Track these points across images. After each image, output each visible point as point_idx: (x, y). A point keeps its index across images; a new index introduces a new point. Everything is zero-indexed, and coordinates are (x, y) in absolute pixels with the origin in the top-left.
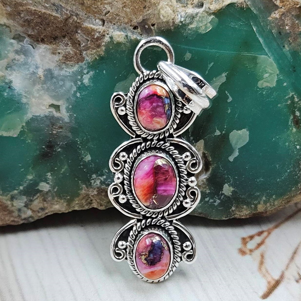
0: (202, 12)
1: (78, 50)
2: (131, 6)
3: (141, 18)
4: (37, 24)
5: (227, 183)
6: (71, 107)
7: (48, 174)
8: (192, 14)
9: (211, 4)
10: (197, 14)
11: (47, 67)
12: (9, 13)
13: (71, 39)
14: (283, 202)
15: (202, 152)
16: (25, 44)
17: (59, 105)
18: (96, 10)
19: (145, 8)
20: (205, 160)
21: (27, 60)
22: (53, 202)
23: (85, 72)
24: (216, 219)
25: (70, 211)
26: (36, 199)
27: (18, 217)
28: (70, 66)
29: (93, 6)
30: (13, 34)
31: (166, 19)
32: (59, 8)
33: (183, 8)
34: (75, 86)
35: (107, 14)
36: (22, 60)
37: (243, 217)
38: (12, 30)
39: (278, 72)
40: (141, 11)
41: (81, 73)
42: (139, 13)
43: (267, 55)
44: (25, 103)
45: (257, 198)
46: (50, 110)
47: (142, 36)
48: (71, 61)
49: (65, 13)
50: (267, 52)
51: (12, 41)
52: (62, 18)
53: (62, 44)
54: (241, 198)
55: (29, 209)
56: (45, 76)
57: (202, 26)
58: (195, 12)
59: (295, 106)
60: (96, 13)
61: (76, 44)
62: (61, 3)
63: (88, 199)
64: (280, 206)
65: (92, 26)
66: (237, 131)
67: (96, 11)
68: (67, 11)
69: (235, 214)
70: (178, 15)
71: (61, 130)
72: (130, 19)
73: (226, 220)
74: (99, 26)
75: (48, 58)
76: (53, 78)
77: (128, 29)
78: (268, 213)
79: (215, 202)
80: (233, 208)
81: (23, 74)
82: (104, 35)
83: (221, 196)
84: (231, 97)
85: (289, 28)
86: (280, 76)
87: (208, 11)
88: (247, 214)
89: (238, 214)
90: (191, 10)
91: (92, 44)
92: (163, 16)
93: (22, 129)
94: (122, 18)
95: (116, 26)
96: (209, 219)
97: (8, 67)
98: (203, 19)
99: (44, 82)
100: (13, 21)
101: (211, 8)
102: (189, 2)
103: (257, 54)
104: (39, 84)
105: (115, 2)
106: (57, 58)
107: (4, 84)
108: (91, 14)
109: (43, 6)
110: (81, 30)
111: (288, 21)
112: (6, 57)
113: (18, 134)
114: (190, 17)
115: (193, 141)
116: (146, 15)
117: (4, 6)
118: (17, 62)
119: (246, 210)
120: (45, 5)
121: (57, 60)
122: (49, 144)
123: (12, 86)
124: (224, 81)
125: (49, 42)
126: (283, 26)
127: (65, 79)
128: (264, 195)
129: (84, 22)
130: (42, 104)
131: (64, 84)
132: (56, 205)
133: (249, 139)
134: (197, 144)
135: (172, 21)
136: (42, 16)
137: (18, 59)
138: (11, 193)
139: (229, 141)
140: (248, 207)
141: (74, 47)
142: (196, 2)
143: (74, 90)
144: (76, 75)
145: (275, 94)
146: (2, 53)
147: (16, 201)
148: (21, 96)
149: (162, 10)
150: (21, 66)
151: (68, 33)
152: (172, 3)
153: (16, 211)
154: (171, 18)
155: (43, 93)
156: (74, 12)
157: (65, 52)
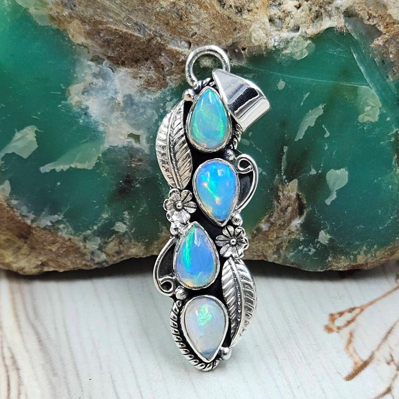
0: (297, 37)
1: (161, 75)
2: (220, 28)
3: (230, 41)
4: (117, 45)
5: (323, 230)
6: (151, 137)
7: (124, 213)
8: (287, 38)
9: (308, 28)
10: (292, 39)
11: (127, 92)
12: (87, 32)
13: (154, 62)
14: (386, 253)
15: (295, 193)
17: (139, 135)
18: (182, 31)
19: (235, 30)
20: (299, 203)
21: (106, 84)
22: (130, 246)
23: (168, 98)
24: (311, 270)
25: (148, 255)
26: (112, 241)
27: (90, 261)
28: (152, 92)
29: (179, 26)
30: (92, 55)
31: (258, 43)
32: (142, 28)
33: (278, 32)
34: (157, 114)
35: (194, 35)
36: (100, 84)
37: (341, 270)
38: (90, 51)
39: (381, 105)
40: (231, 33)
41: (164, 100)
42: (228, 35)
43: (368, 85)
44: (102, 132)
45: (357, 247)
46: (129, 140)
47: (232, 61)
48: (154, 87)
49: (148, 33)
50: (369, 83)
51: (90, 63)
52: (144, 38)
53: (144, 67)
54: (339, 247)
55: (104, 253)
56: (125, 102)
57: (297, 52)
58: (290, 36)
60: (181, 34)
61: (159, 67)
62: (144, 23)
64: (382, 258)
65: (177, 48)
66: (334, 171)
68: (150, 32)
69: (331, 266)
70: (271, 40)
71: (140, 163)
72: (218, 42)
73: (321, 272)
74: (184, 49)
75: (128, 83)
76: (133, 104)
78: (369, 266)
79: (310, 251)
80: (330, 259)
81: (100, 100)
83: (316, 245)
84: (329, 132)
85: (393, 56)
86: (383, 109)
87: (304, 35)
88: (345, 265)
89: (335, 265)
90: (285, 34)
91: (176, 68)
92: (255, 39)
93: (98, 161)
96: (303, 270)
97: (85, 92)
98: (299, 44)
99: (124, 109)
100: (91, 41)
101: (307, 32)
102: (284, 26)
103: (358, 84)
104: (118, 111)
105: (202, 23)
106: (138, 82)
107: (80, 109)
108: (177, 36)
109: (125, 25)
110: (165, 52)
111: (392, 49)
112: (84, 80)
113: (94, 166)
114: (284, 42)
115: (286, 181)
116: (236, 38)
117: (82, 24)
118: (94, 86)
119: (344, 261)
120: (126, 23)
121: (138, 85)
122: (127, 179)
123: (89, 112)
124: (321, 114)
125: (130, 65)
126: (386, 54)
127: (146, 105)
128: (364, 244)
129: (169, 44)
130: (120, 132)
131: (144, 111)
132: (133, 249)
133: (348, 179)
134: (290, 183)
135: (264, 45)
136: (123, 37)
137: (95, 83)
138: (83, 233)
139: (326, 181)
140: (347, 257)
141: (158, 71)
142: (291, 25)
143: (155, 118)
144: (158, 102)
145: (377, 130)
146: (79, 76)
147: (89, 242)
148: (98, 124)
149: (254, 34)
150: (99, 91)
151: (151, 56)
152: (265, 26)
153: (88, 254)
154: (263, 42)
155: (122, 120)
156: (158, 33)
157: (147, 77)
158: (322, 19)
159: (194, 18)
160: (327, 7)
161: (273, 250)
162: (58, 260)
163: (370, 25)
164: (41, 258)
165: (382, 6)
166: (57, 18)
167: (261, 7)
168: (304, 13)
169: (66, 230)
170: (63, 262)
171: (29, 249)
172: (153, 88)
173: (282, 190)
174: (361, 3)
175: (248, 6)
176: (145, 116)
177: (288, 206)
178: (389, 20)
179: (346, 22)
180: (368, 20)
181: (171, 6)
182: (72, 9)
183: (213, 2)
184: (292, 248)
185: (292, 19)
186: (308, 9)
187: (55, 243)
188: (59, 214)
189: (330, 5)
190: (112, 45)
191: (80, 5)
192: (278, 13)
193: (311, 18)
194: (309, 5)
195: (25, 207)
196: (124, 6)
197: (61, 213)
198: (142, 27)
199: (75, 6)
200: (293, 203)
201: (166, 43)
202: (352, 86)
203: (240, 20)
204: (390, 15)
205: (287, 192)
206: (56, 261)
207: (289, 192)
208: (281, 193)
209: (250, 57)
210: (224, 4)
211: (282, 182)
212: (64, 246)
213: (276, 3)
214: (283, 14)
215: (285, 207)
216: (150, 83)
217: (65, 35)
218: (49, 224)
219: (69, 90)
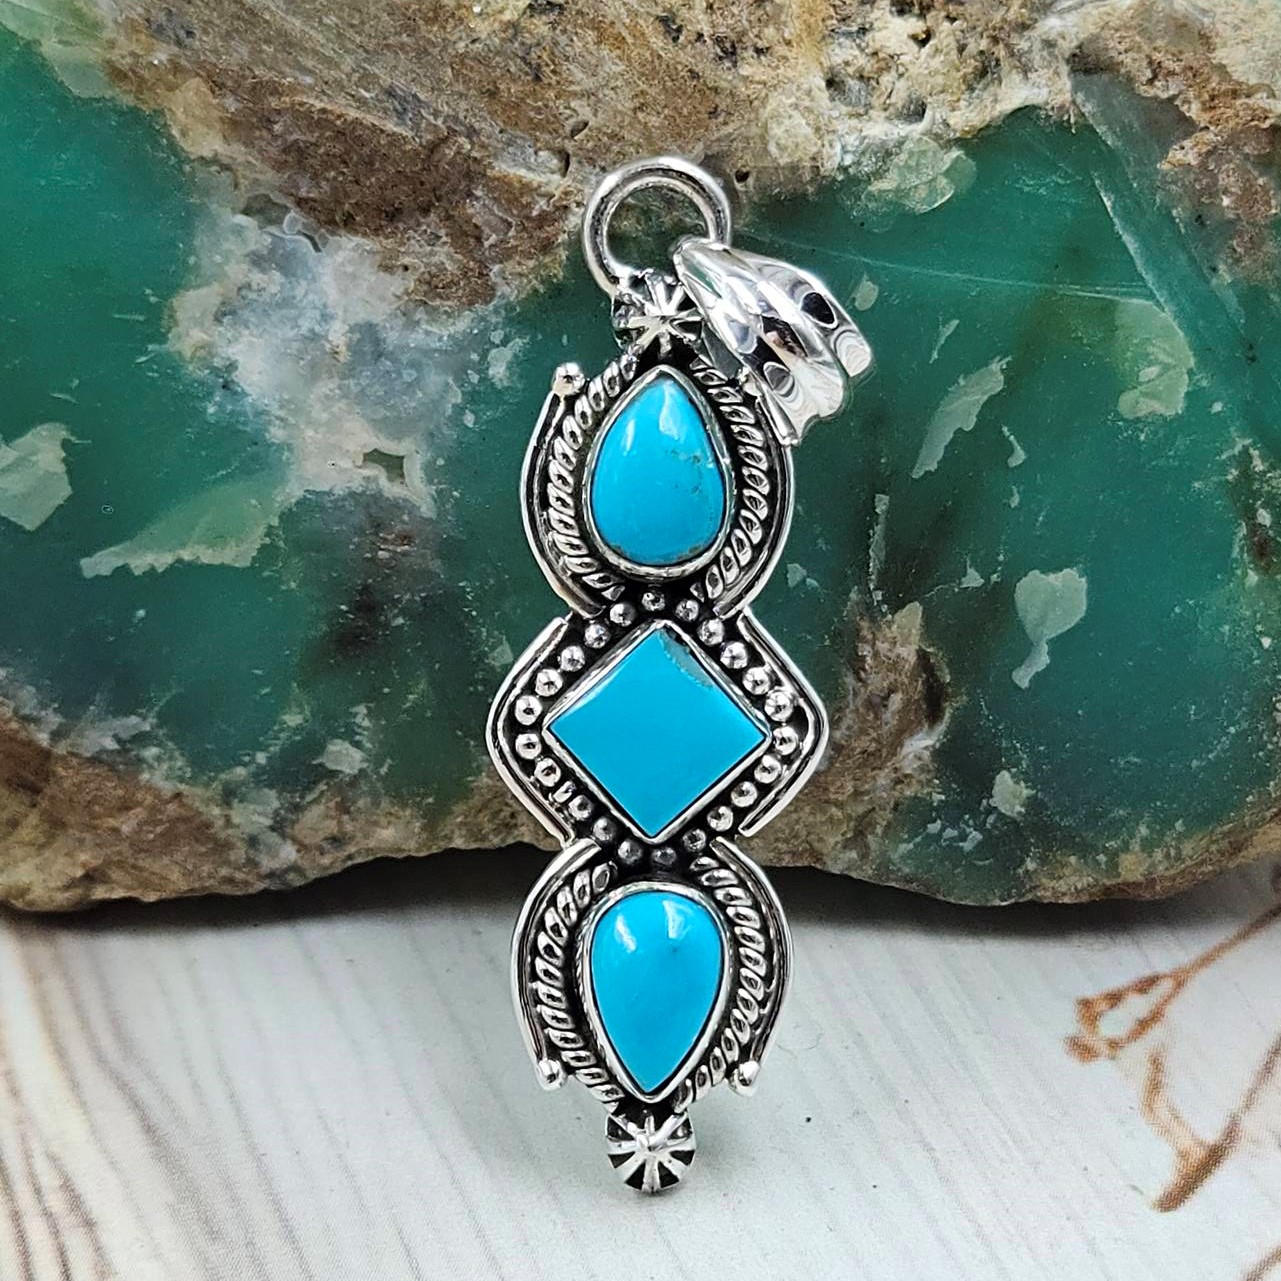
0: (918, 136)
1: (473, 259)
2: (666, 106)
3: (698, 151)
4: (329, 162)
5: (1009, 770)
6: (441, 462)
7: (354, 710)
8: (885, 141)
9: (953, 110)
10: (900, 144)
11: (363, 315)
12: (230, 119)
13: (449, 217)
14: (1214, 848)
15: (915, 647)
16: (284, 233)
17: (401, 454)
18: (540, 117)
19: (714, 113)
20: (928, 679)
21: (293, 289)
22: (375, 817)
23: (497, 337)
24: (968, 902)
25: (434, 850)
26: (315, 801)
27: (244, 866)
28: (444, 317)
29: (530, 101)
30: (247, 196)
31: (789, 155)
32: (409, 107)
33: (854, 122)
34: (459, 387)
35: (579, 131)
36: (274, 289)
37: (1066, 900)
38: (242, 180)
39: (1192, 362)
40: (699, 124)
41: (482, 343)
42: (692, 131)
43: (1151, 296)
44: (279, 445)
45: (1115, 828)
46: (367, 472)
48: (448, 299)
49: (429, 124)
50: (1153, 288)
51: (241, 219)
52: (417, 140)
53: (416, 235)
54: (1060, 828)
55: (289, 842)
56: (355, 349)
57: (916, 187)
58: (896, 136)
59: (1254, 488)
60: (537, 126)
61: (467, 236)
62: (415, 89)
63: (501, 810)
64: (1203, 863)
65: (522, 172)
66: (1043, 576)
67: (541, 120)
68: (435, 119)
69: (1035, 888)
70: (831, 145)
71: (407, 547)
73: (1000, 907)
74: (549, 175)
75: (365, 287)
76: (380, 356)
78: (1158, 888)
79: (963, 837)
80: (1030, 865)
81: (274, 341)
82: (566, 207)
83: (986, 818)
84: (1023, 448)
85: (1232, 202)
86: (1198, 377)
87: (940, 132)
88: (1079, 887)
89: (1047, 885)
90: (879, 129)
91: (521, 238)
92: (778, 144)
93: (267, 540)
94: (632, 149)
96: (941, 902)
97: (224, 314)
98: (923, 161)
99: (350, 371)
100: (243, 149)
101: (951, 122)
102: (876, 102)
103: (1117, 294)
104: (332, 377)
105: (607, 92)
106: (397, 284)
107: (207, 371)
108: (523, 131)
109: (353, 96)
110: (484, 185)
111: (1228, 178)
112: (219, 276)
113: (253, 558)
114: (875, 154)
115: (885, 608)
116: (718, 140)
117: (213, 92)
118: (252, 296)
119: (1077, 871)
120: (357, 91)
121: (398, 294)
122: (364, 598)
123: (236, 380)
124: (996, 391)
125: (369, 228)
126: (1211, 195)
127: (424, 360)
128: (1142, 817)
129: (496, 157)
130: (340, 448)
131: (418, 379)
132: (387, 828)
133: (1089, 605)
134: (897, 616)
135: (809, 165)
136: (348, 134)
137: (259, 284)
138: (223, 776)
139: (1016, 609)
140: (1086, 861)
141: (461, 248)
142: (899, 99)
143: (453, 401)
144: (462, 349)
145: (1182, 442)
146: (205, 261)
147: (241, 805)
148: (267, 418)
149: (774, 125)
150: (270, 312)
151: (441, 196)
152: (812, 100)
153: (239, 844)
154: (806, 154)
155: (344, 408)
156: (462, 124)
157: (427, 265)
158: (1000, 82)
159: (579, 75)
160: (1014, 39)
161: (843, 835)
162: (141, 863)
163: (1156, 98)
164: (83, 857)
165: (1197, 37)
166: (134, 72)
167: (802, 40)
168: (942, 58)
169: (165, 766)
170: (156, 867)
171: (46, 826)
172: (446, 303)
173: (870, 637)
174: (1127, 28)
175: (756, 36)
176: (420, 394)
177: (892, 691)
178: (1219, 84)
179: (1075, 89)
180: (1151, 82)
181: (503, 35)
182: (179, 43)
183: (641, 22)
184: (906, 829)
185: (902, 80)
186: (954, 45)
187: (128, 809)
188: (144, 711)
189: (1026, 33)
190: (311, 161)
191: (205, 32)
192: (855, 57)
193: (965, 76)
194: (958, 33)
195: (33, 689)
196: (350, 33)
197: (150, 709)
198: (408, 102)
199: (190, 34)
200: (906, 681)
202: (1098, 299)
203: (730, 81)
204: (1221, 68)
205: (886, 646)
206: (134, 867)
207: (895, 643)
208: (868, 648)
209: (763, 202)
210: (679, 30)
211: (870, 611)
212: (159, 816)
213: (849, 26)
214: (873, 61)
215: (882, 695)
216: (437, 287)
217: (157, 128)
218: (110, 744)
219: (172, 308)
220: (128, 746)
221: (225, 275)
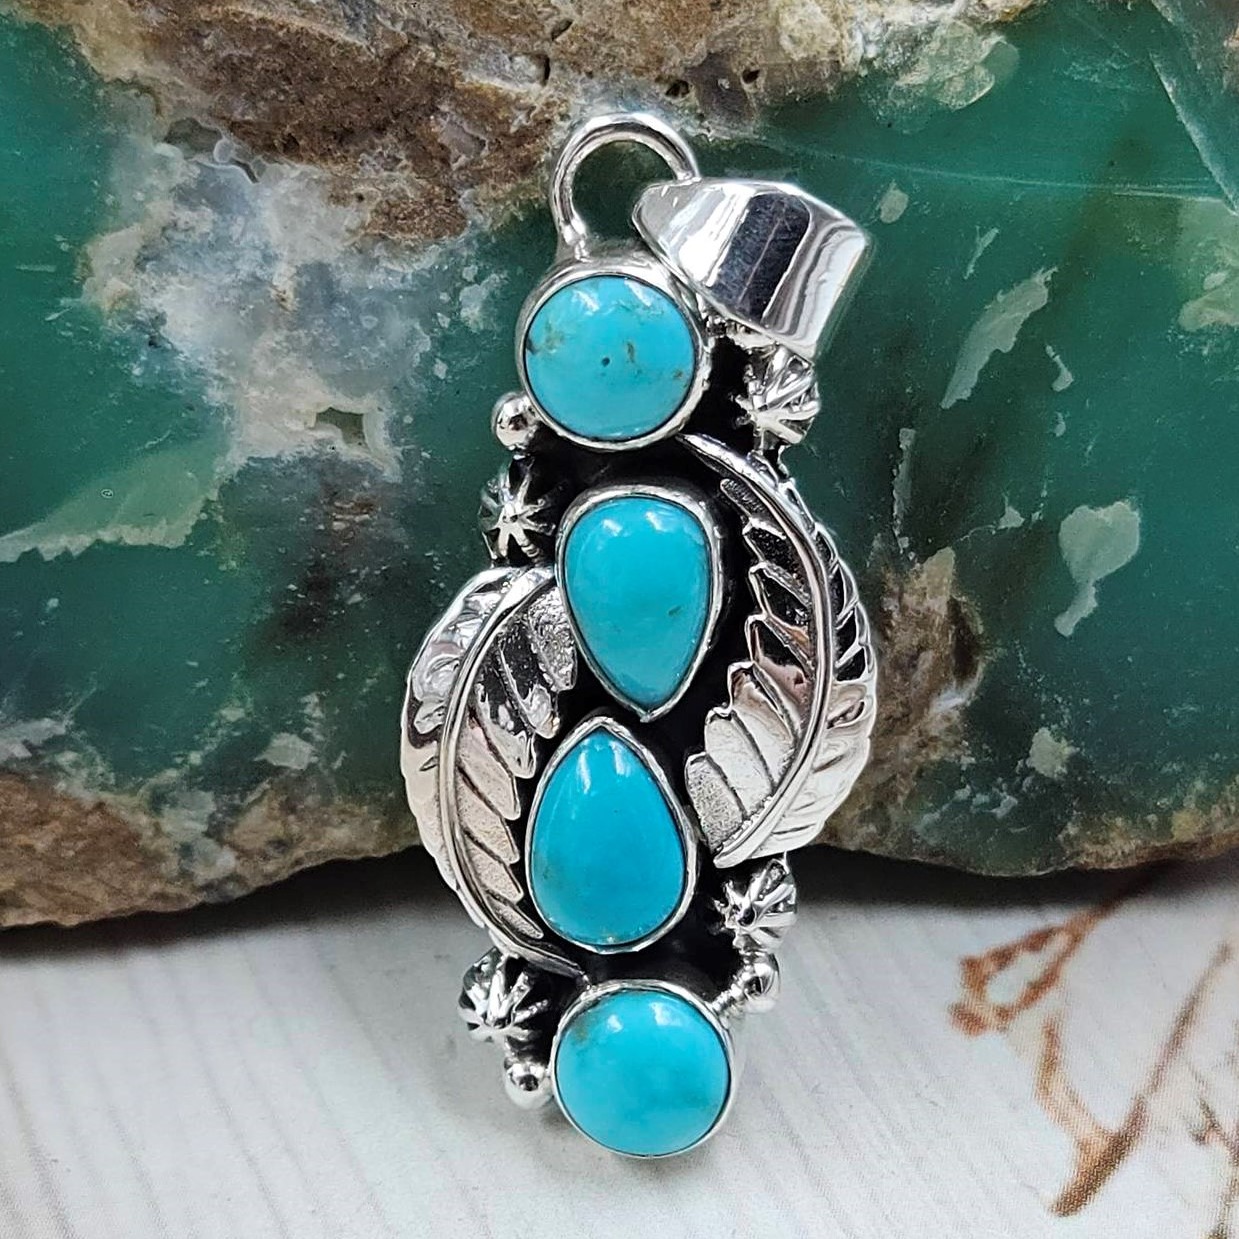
0: (951, 21)
1: (439, 184)
3: (701, 47)
4: (268, 79)
5: (1048, 726)
6: (408, 420)
7: (306, 699)
8: (910, 27)
10: (931, 29)
11: (313, 255)
12: (153, 35)
13: (410, 137)
15: (945, 599)
16: (213, 161)
17: (362, 411)
18: (515, 17)
19: (716, 5)
20: (957, 632)
21: (227, 228)
22: (326, 817)
23: (469, 273)
24: (1001, 874)
25: (396, 849)
26: (258, 801)
27: (177, 879)
28: (407, 252)
30: (169, 121)
31: (805, 50)
32: (362, 12)
33: (873, 6)
34: (427, 333)
35: (561, 32)
36: (206, 228)
37: (1112, 866)
38: (164, 103)
40: (701, 18)
41: (452, 281)
42: (692, 26)
43: (1218, 192)
44: (218, 408)
45: (1169, 784)
46: (320, 434)
47: (706, 123)
48: (411, 231)
49: (385, 30)
50: (1221, 183)
51: (165, 149)
52: (373, 50)
53: (370, 159)
54: (1106, 787)
55: (226, 848)
56: (303, 294)
57: (951, 79)
58: (925, 21)
60: (513, 27)
61: (429, 157)
65: (497, 82)
66: (1092, 511)
67: (517, 20)
68: (393, 23)
69: (1078, 854)
70: (851, 36)
71: (367, 516)
72: (652, 53)
73: (1037, 878)
74: (527, 84)
75: (313, 222)
76: (334, 299)
77: (645, 96)
78: (1213, 847)
79: (996, 803)
80: (1072, 830)
81: (207, 288)
82: (548, 121)
83: (1022, 781)
84: (1070, 369)
87: (977, 15)
88: (1127, 851)
89: (1090, 851)
90: (903, 16)
91: (496, 159)
92: (790, 36)
93: (204, 516)
94: (623, 51)
95: (599, 83)
96: (971, 874)
97: (147, 259)
98: (958, 50)
99: (300, 320)
100: (167, 69)
101: (989, 3)
103: (1180, 191)
104: (277, 328)
106: (350, 217)
107: (129, 327)
108: (496, 35)
109: (297, 2)
110: (453, 99)
112: (141, 215)
113: (187, 536)
114: (902, 44)
115: (912, 556)
116: (723, 35)
117: (132, 5)
118: (179, 236)
119: (1125, 835)
121: (353, 227)
122: (317, 575)
123: (164, 335)
124: (1039, 306)
125: (316, 153)
127: (386, 303)
128: (1199, 771)
129: (465, 65)
130: (290, 408)
131: (379, 327)
132: (335, 827)
133: (1141, 541)
134: (925, 565)
135: (828, 60)
136: (293, 48)
137: (187, 223)
138: (153, 781)
139: (1059, 551)
140: (1134, 823)
141: (424, 172)
143: (422, 348)
144: (430, 289)
146: (124, 202)
147: (173, 811)
148: (203, 378)
149: (786, 15)
150: (201, 254)
151: (399, 113)
153: (171, 855)
154: (824, 47)
155: (294, 363)
156: (424, 27)
157: (383, 192)
161: (862, 807)
162: (56, 883)
169: (84, 773)
170: (76, 887)
172: (408, 236)
173: (896, 589)
176: (383, 344)
177: (921, 649)
184: (931, 797)
187: (43, 823)
188: (59, 712)
190: (249, 79)
197: (65, 711)
200: (937, 635)
201: (456, 66)
202: (1159, 199)
205: (915, 598)
206: (51, 887)
207: (924, 596)
208: (895, 602)
209: (774, 105)
211: (897, 561)
212: (80, 830)
215: (911, 653)
216: (397, 218)
217: (64, 47)
218: (20, 752)
219: (85, 256)
220: (41, 752)
221: (147, 214)
